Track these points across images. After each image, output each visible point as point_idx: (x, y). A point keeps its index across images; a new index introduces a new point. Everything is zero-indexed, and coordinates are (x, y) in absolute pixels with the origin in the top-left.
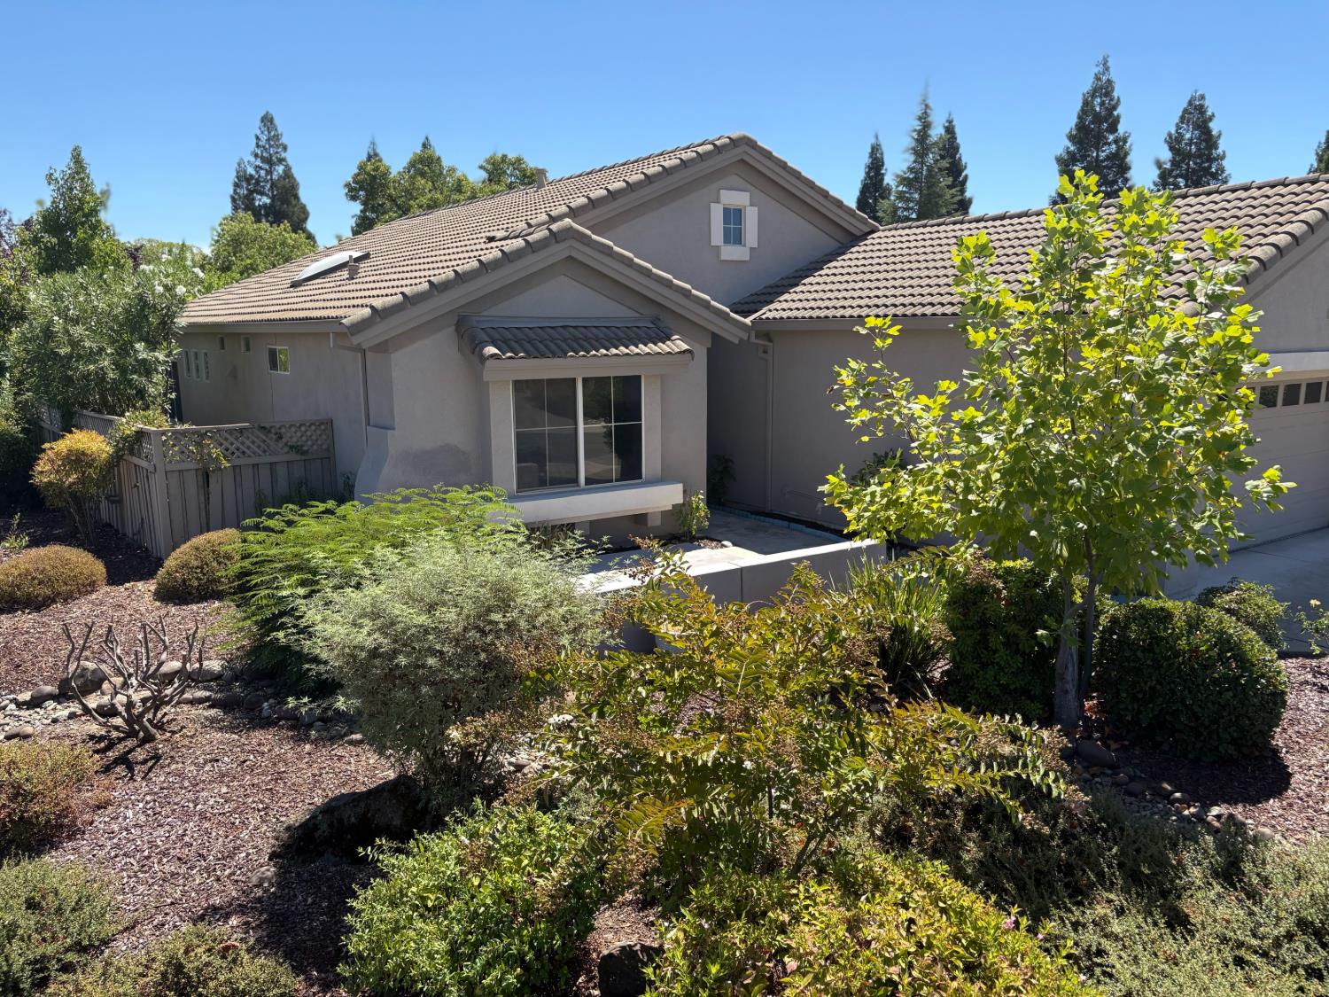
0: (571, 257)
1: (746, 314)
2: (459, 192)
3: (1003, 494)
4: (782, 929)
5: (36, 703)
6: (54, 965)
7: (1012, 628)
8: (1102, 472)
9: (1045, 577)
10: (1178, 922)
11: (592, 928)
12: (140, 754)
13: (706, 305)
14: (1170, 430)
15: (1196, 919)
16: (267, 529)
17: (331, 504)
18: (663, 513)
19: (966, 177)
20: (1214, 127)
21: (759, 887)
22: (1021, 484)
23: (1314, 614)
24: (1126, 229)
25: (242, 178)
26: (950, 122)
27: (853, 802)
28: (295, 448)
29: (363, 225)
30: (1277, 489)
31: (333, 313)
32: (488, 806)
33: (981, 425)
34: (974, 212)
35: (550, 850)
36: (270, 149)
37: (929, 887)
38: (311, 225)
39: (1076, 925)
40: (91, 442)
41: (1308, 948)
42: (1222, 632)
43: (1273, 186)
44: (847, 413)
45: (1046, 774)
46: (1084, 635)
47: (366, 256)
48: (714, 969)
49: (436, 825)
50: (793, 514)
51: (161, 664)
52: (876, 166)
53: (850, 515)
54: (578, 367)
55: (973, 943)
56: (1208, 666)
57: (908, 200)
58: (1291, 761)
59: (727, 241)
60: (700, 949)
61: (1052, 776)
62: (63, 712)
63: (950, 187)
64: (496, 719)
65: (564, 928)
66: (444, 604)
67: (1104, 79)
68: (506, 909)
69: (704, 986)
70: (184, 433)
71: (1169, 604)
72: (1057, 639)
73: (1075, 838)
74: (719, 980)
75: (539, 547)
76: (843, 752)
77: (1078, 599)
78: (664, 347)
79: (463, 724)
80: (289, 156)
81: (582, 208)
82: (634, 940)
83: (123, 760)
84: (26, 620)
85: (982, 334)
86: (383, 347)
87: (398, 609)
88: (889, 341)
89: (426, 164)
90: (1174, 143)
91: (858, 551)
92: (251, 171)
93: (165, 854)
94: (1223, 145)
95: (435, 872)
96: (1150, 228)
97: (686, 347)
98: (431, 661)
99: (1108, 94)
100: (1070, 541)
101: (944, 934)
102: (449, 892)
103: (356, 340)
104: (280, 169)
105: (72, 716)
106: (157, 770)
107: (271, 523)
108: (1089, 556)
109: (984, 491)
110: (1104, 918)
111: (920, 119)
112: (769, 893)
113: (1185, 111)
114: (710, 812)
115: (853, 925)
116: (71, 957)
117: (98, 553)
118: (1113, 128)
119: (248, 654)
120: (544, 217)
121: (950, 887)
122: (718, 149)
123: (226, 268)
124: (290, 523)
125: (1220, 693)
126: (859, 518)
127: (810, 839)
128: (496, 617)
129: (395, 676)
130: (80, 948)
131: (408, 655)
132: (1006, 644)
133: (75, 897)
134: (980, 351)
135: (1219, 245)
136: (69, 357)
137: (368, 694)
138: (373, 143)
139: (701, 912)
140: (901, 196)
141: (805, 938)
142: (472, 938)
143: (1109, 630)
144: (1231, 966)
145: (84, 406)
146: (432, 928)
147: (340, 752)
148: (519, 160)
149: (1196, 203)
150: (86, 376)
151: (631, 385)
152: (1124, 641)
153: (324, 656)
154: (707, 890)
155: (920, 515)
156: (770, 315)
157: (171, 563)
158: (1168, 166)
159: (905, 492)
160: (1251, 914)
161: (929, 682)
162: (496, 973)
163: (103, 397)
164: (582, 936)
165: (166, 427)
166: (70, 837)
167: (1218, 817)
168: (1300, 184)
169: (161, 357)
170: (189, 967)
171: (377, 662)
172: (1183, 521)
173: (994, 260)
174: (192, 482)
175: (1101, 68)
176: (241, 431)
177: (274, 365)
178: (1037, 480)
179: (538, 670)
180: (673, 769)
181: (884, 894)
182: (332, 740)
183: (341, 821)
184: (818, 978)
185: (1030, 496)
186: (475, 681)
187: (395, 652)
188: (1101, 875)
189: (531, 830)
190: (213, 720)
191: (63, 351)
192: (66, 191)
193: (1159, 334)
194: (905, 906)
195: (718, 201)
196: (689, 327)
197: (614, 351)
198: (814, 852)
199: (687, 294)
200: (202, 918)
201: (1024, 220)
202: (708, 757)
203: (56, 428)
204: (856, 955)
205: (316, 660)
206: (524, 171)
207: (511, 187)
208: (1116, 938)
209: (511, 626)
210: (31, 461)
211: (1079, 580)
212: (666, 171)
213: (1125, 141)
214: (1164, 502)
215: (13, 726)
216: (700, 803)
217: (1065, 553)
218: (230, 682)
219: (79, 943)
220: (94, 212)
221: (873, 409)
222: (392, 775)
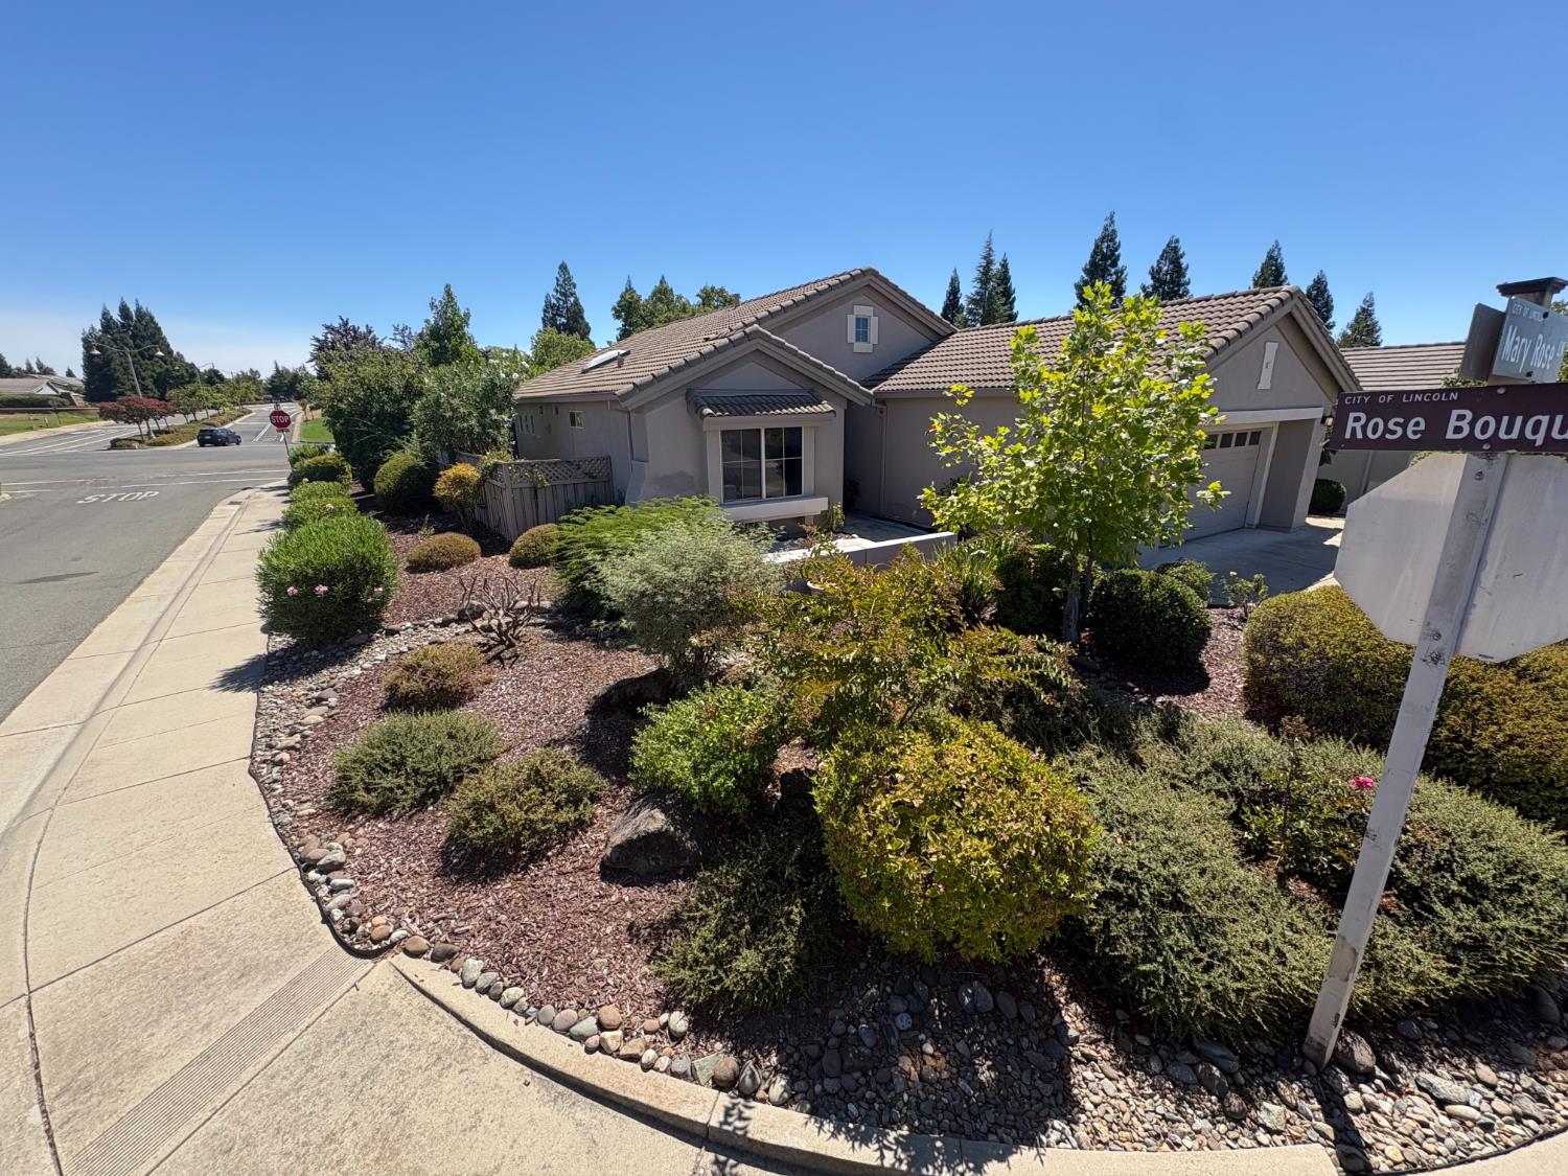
0: (757, 350)
1: (870, 387)
2: (685, 311)
3: (1038, 500)
4: (894, 757)
5: (445, 624)
6: (465, 769)
7: (1036, 586)
8: (1105, 484)
9: (1060, 556)
10: (1135, 761)
11: (776, 757)
12: (507, 654)
13: (844, 381)
14: (1150, 456)
15: (1147, 761)
16: (574, 522)
17: (612, 507)
18: (815, 516)
19: (1014, 298)
20: (1184, 261)
21: (880, 735)
22: (1050, 493)
23: (1232, 581)
24: (1127, 323)
25: (549, 306)
26: (1005, 261)
27: (938, 686)
28: (588, 474)
29: (625, 334)
30: (1217, 496)
31: (609, 388)
32: (714, 685)
33: (1025, 455)
34: (1019, 320)
35: (752, 711)
36: (566, 286)
37: (985, 736)
38: (591, 336)
39: (1071, 763)
40: (466, 470)
41: (1219, 780)
42: (1172, 590)
43: (1226, 298)
44: (936, 449)
45: (1059, 673)
46: (1084, 591)
47: (628, 353)
48: (854, 778)
49: (683, 696)
50: (897, 518)
51: (516, 602)
52: (954, 292)
53: (937, 514)
54: (762, 421)
55: (1011, 769)
56: (1162, 611)
57: (975, 314)
58: (1211, 671)
59: (858, 340)
60: (844, 767)
61: (1063, 673)
62: (461, 629)
63: (1004, 305)
64: (719, 633)
65: (760, 756)
66: (683, 565)
67: (1110, 229)
68: (725, 744)
69: (847, 787)
70: (521, 465)
71: (1140, 572)
72: (1066, 593)
73: (1073, 712)
74: (857, 785)
75: (741, 532)
76: (933, 656)
77: (1081, 569)
78: (817, 408)
79: (700, 634)
80: (577, 291)
81: (764, 318)
82: (800, 765)
83: (497, 657)
84: (437, 576)
85: (1029, 393)
86: (640, 410)
87: (656, 567)
88: (966, 401)
89: (662, 293)
90: (1155, 274)
91: (941, 539)
92: (554, 301)
93: (525, 709)
94: (1189, 275)
95: (682, 723)
96: (1143, 322)
97: (831, 408)
98: (677, 599)
99: (1112, 240)
100: (1079, 529)
101: (994, 762)
102: (691, 733)
103: (624, 405)
104: (572, 299)
105: (467, 632)
106: (517, 663)
107: (576, 518)
108: (1090, 540)
109: (1025, 498)
110: (1089, 758)
111: (985, 258)
112: (886, 737)
113: (1165, 251)
114: (850, 689)
115: (939, 757)
116: (475, 765)
117: (475, 538)
118: (1114, 264)
119: (567, 597)
120: (740, 324)
121: (998, 737)
122: (853, 278)
123: (541, 363)
124: (588, 518)
125: (1169, 628)
126: (943, 515)
127: (909, 709)
128: (715, 573)
129: (655, 608)
130: (480, 760)
131: (662, 595)
132: (1033, 597)
133: (475, 733)
134: (1027, 405)
135: (1190, 333)
136: (452, 418)
137: (640, 618)
138: (629, 281)
139: (845, 747)
140: (970, 312)
141: (908, 762)
142: (706, 760)
143: (1100, 588)
144: (1169, 788)
145: (462, 449)
146: (682, 753)
147: (622, 655)
148: (722, 290)
149: (1173, 309)
150: (462, 430)
151: (795, 434)
152: (1109, 595)
153: (613, 595)
154: (849, 734)
155: (982, 514)
156: (885, 388)
157: (517, 543)
158: (1150, 290)
159: (973, 500)
160: (1183, 759)
161: (983, 620)
162: (721, 780)
163: (473, 444)
164: (771, 761)
165: (511, 461)
166: (470, 700)
167: (1162, 703)
168: (1245, 295)
169: (506, 419)
170: (544, 772)
171: (645, 599)
172: (1154, 518)
173: (1038, 344)
174: (527, 493)
175: (1108, 222)
176: (556, 463)
177: (573, 423)
178: (1060, 491)
179: (744, 604)
180: (827, 663)
181: (957, 739)
182: (617, 648)
183: (625, 694)
184: (916, 785)
185: (1055, 501)
186: (703, 613)
187: (655, 594)
188: (1088, 735)
189: (739, 700)
190: (548, 636)
191: (448, 414)
192: (442, 314)
193: (1147, 393)
194: (970, 746)
195: (852, 313)
196: (833, 395)
197: (785, 411)
198: (910, 718)
199: (831, 373)
200: (548, 745)
201: (1055, 323)
202: (850, 657)
203: (446, 463)
204: (940, 773)
205: (609, 599)
206: (725, 297)
207: (717, 307)
208: (1097, 770)
209: (725, 580)
210: (433, 482)
211: (1081, 557)
212: (819, 293)
213: (1122, 272)
214: (1141, 505)
215: (432, 637)
216: (844, 684)
217: (1076, 538)
218: (556, 614)
219: (479, 758)
220: (460, 328)
221: (954, 445)
222: (654, 668)
